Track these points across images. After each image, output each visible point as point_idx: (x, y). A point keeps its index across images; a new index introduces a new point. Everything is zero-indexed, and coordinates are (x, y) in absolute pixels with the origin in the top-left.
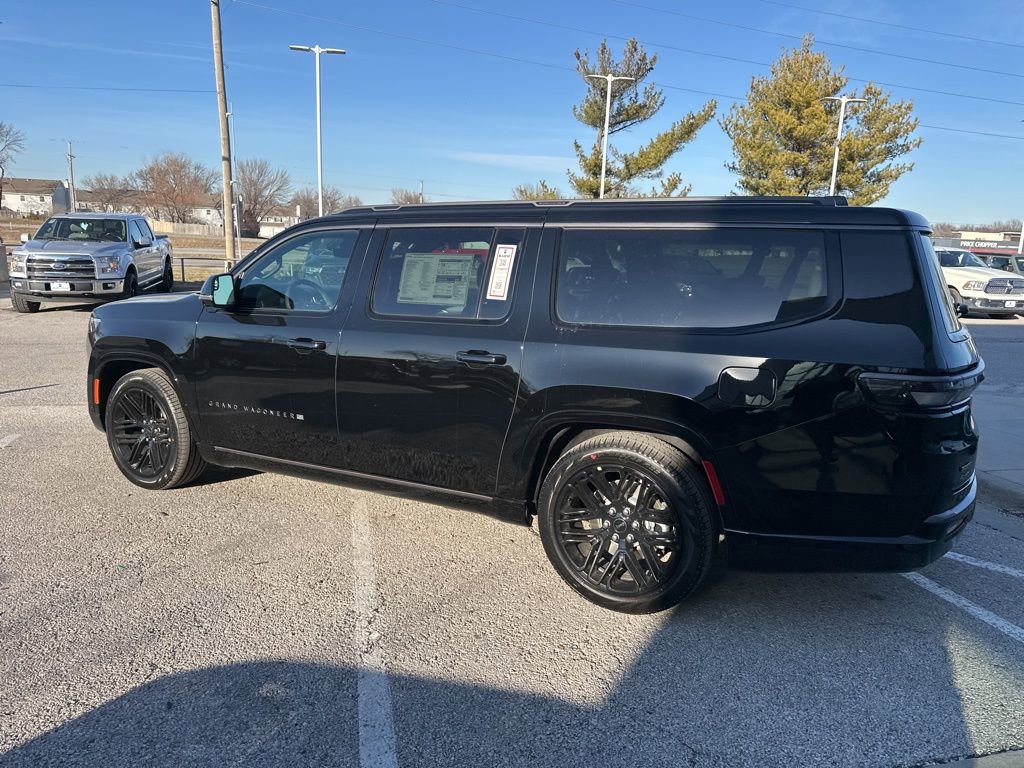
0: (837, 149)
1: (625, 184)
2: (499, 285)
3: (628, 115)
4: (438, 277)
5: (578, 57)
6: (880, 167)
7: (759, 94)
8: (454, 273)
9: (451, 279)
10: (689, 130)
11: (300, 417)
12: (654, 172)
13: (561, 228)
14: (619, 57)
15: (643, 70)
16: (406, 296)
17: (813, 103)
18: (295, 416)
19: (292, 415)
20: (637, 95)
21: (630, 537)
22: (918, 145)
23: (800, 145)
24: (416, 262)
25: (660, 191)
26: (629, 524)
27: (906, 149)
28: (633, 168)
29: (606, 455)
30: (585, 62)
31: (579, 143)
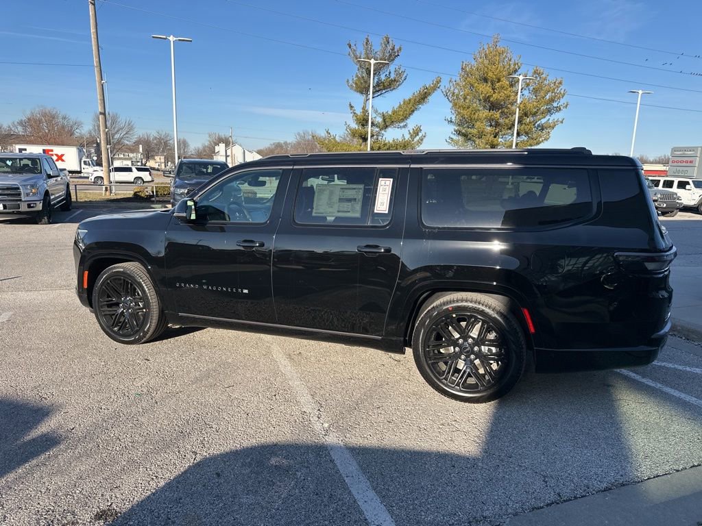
0: (518, 110)
1: (383, 132)
2: (382, 204)
3: (384, 86)
4: (340, 199)
5: (350, 47)
6: (543, 121)
7: (467, 74)
8: (351, 197)
9: (349, 200)
10: (423, 97)
11: (246, 291)
12: (402, 124)
13: (421, 168)
14: (377, 47)
15: (393, 56)
16: (318, 211)
17: (502, 79)
18: (242, 291)
19: (240, 290)
20: (390, 73)
21: (472, 357)
22: (566, 107)
23: (494, 106)
24: (324, 190)
25: (407, 137)
26: (472, 349)
27: (558, 109)
28: (388, 122)
29: (459, 307)
30: (354, 50)
31: (352, 105)
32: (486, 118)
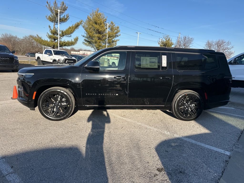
0: (107, 35)
2: (164, 64)
3: (62, 20)
4: (150, 62)
5: (48, 3)
6: (113, 40)
7: (89, 20)
8: (154, 61)
10: (77, 26)
12: (69, 36)
14: (59, 5)
15: (65, 9)
16: (143, 66)
17: (102, 24)
19: (114, 94)
20: (65, 16)
22: (120, 35)
23: (99, 33)
24: (144, 59)
25: (73, 40)
26: (189, 106)
27: (118, 36)
28: (63, 34)
29: (189, 94)
30: (50, 5)
31: (50, 26)
32: (98, 36)
